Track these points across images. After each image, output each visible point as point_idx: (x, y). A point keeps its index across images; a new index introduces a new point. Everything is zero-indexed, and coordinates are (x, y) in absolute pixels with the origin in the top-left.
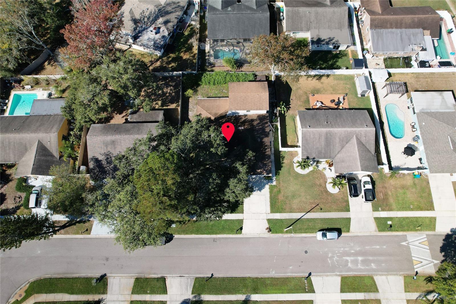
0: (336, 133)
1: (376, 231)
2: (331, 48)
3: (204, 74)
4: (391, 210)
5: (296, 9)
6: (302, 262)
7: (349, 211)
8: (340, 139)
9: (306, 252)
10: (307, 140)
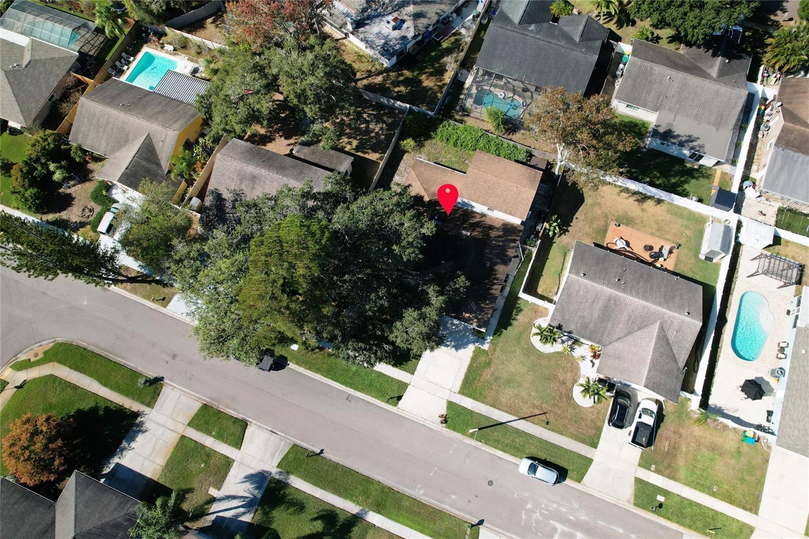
0: (626, 305)
1: (629, 502)
2: (685, 155)
3: (445, 123)
4: (672, 477)
5: (649, 64)
6: (477, 496)
7: (596, 448)
8: (630, 317)
9: (490, 483)
10: (569, 296)
